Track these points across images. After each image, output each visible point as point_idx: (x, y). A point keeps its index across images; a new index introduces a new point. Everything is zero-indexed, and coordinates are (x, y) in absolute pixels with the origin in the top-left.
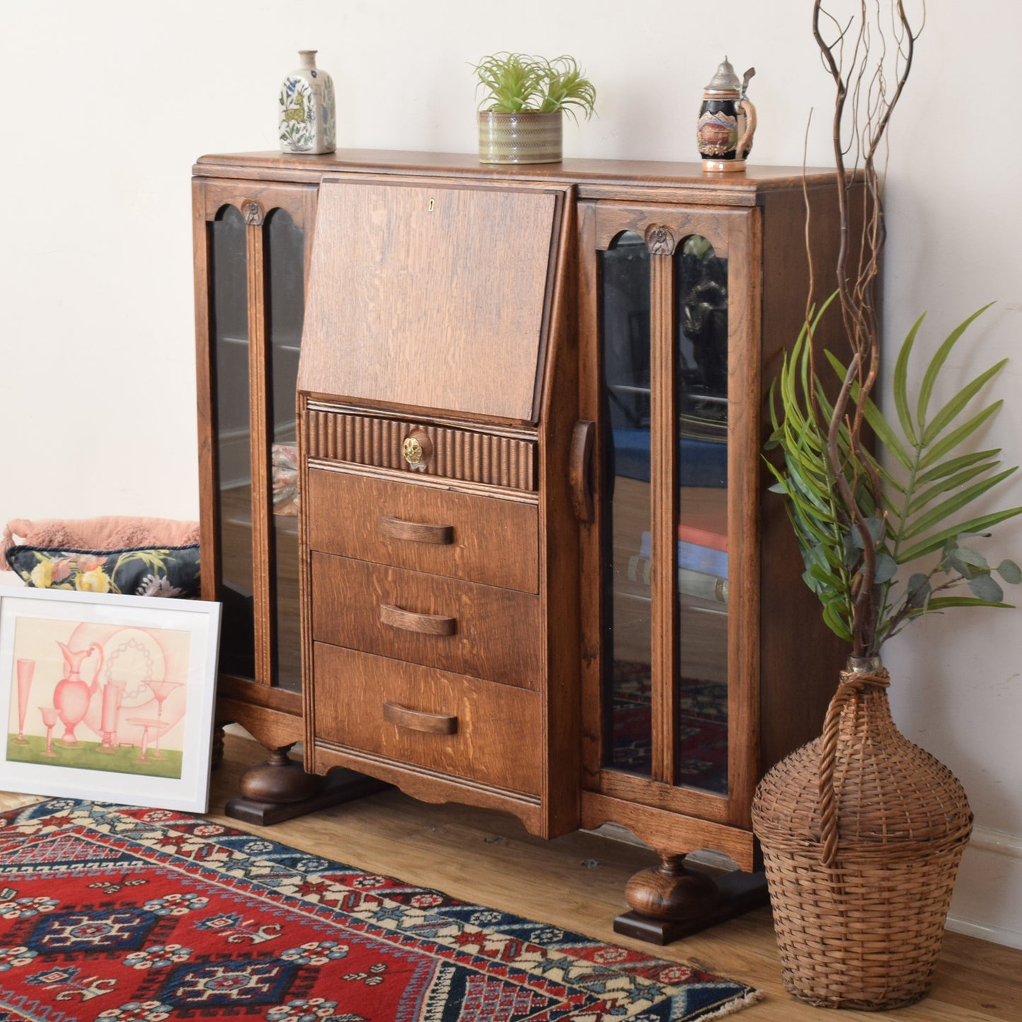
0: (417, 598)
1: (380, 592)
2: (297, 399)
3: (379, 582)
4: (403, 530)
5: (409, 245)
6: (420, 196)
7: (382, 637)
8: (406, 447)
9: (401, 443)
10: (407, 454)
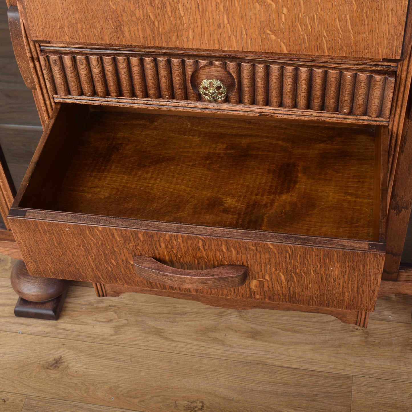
2: (25, 44)
8: (205, 88)
9: (189, 78)
10: (206, 94)
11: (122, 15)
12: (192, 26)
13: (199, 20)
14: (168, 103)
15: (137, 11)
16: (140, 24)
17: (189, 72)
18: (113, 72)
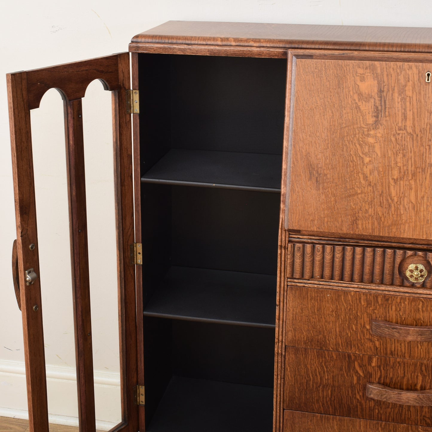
0: (403, 377)
1: (361, 374)
2: (279, 234)
3: (360, 367)
4: (408, 334)
5: (405, 110)
6: (414, 69)
7: (361, 405)
8: (411, 271)
9: (397, 265)
10: (412, 276)
11: (359, 212)
12: (408, 221)
13: (413, 217)
14: (377, 287)
15: (370, 210)
16: (370, 219)
17: (398, 260)
18: (341, 259)
